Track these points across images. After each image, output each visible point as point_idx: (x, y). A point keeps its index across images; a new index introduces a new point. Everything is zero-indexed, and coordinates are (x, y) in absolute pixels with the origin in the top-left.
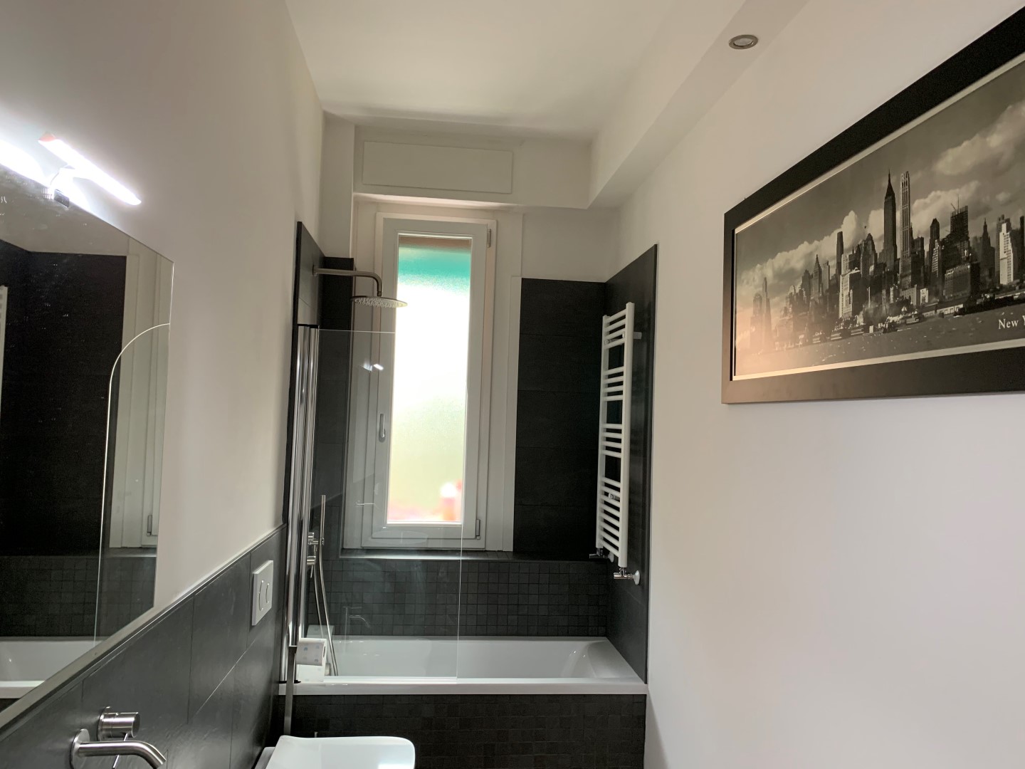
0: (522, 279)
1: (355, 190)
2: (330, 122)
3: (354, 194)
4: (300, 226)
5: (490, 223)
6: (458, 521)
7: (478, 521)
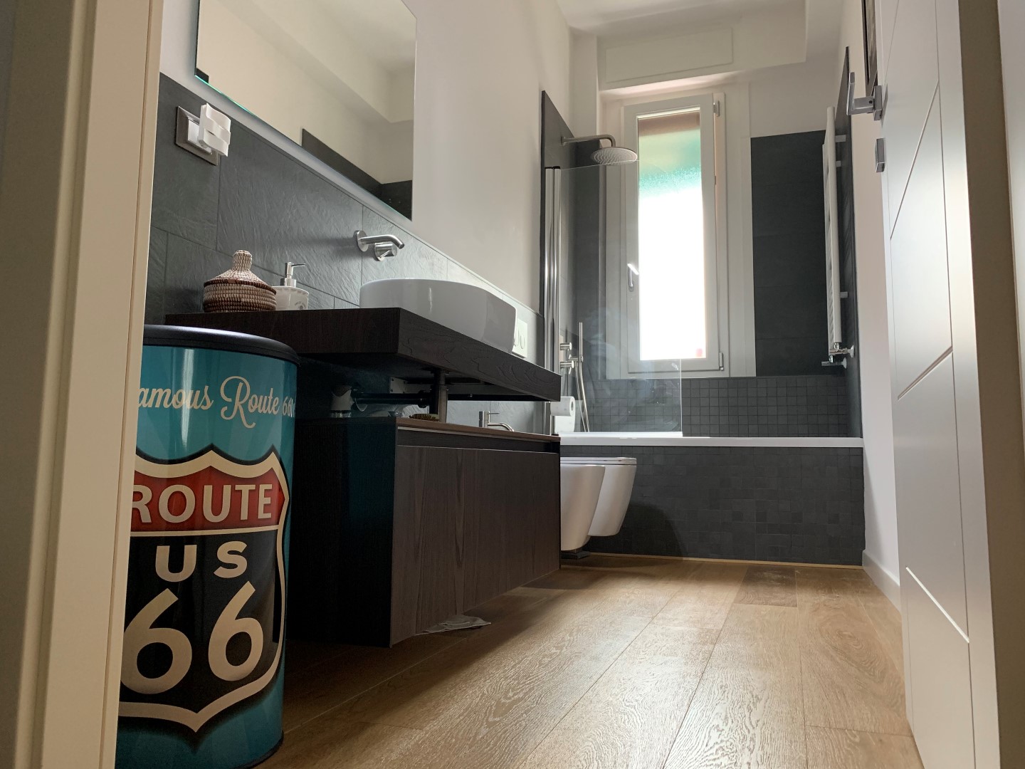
0: (752, 139)
1: (600, 89)
2: (576, 37)
3: (598, 93)
4: (544, 93)
5: (718, 96)
6: (704, 356)
7: (721, 354)
